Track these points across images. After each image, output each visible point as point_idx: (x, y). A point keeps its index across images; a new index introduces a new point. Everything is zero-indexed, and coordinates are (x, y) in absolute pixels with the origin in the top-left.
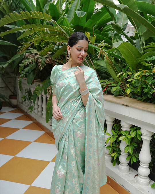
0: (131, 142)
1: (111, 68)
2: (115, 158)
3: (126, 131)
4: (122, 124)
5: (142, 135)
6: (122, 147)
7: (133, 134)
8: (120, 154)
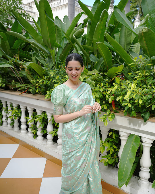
0: (43, 122)
1: (30, 76)
2: (35, 133)
3: (39, 115)
4: (37, 111)
5: (47, 116)
6: (38, 125)
7: (43, 116)
8: (37, 131)
